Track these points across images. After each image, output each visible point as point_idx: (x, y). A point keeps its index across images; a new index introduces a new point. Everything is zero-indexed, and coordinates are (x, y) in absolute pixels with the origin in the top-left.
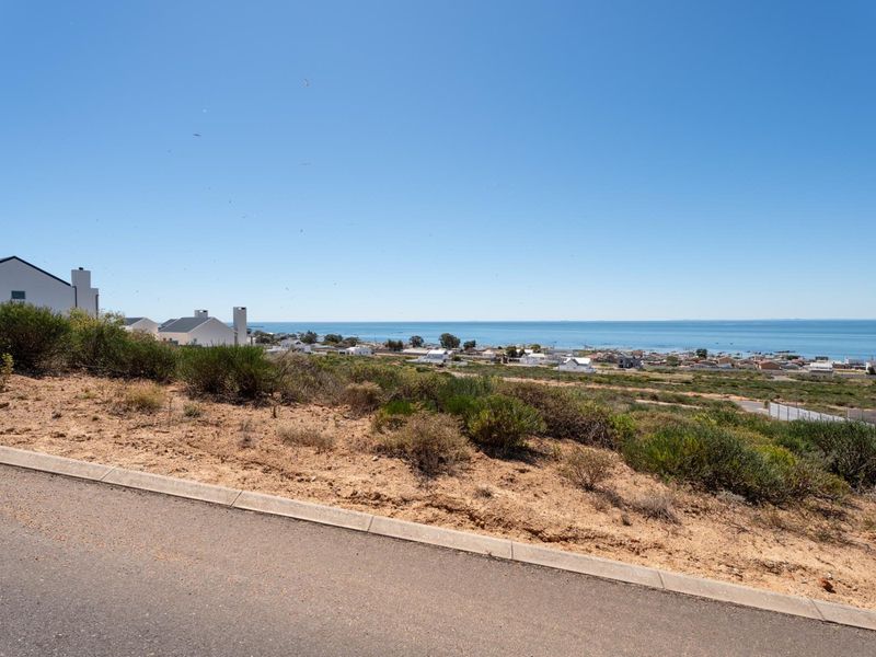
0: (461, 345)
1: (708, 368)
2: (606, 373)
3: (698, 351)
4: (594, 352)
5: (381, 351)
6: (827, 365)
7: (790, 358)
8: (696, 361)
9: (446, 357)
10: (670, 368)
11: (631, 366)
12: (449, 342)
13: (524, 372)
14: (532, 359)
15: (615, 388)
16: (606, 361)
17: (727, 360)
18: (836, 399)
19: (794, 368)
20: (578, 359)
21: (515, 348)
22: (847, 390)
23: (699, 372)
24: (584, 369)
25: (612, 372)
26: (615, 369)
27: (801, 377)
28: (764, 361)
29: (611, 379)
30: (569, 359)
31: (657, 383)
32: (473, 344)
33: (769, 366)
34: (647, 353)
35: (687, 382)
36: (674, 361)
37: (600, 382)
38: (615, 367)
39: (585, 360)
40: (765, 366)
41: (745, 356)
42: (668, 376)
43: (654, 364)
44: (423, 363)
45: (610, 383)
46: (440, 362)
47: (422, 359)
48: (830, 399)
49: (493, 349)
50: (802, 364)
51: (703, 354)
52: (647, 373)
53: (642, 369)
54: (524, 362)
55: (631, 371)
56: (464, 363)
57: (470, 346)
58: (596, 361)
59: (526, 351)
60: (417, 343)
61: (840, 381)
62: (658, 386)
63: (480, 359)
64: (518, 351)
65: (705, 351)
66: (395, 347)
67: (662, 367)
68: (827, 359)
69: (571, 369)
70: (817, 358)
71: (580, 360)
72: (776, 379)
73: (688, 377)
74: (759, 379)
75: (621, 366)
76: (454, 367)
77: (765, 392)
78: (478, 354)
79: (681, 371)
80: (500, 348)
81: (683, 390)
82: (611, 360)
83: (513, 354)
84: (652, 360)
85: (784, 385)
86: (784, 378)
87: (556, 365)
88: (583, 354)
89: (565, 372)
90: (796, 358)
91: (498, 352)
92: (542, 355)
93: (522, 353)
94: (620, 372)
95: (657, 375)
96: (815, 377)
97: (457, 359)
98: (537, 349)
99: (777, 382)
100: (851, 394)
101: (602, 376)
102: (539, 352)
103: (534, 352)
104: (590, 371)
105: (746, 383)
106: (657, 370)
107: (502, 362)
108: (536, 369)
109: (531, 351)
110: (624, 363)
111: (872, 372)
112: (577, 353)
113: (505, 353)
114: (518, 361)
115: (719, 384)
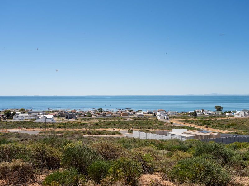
1: (103, 117)
2: (60, 122)
3: (99, 110)
4: (53, 112)
6: (142, 113)
7: (131, 111)
8: (98, 114)
10: (88, 118)
11: (72, 118)
14: (20, 117)
15: (68, 130)
16: (60, 116)
17: (110, 113)
18: (147, 126)
19: (132, 115)
20: (46, 116)
21: (10, 111)
22: (149, 122)
23: (100, 119)
24: (49, 121)
25: (64, 122)
26: (64, 120)
27: (134, 118)
28: (123, 113)
29: (65, 125)
30: (42, 116)
31: (84, 125)
33: (124, 115)
34: (78, 111)
35: (97, 124)
36: (89, 114)
37: (60, 127)
38: (64, 118)
39: (50, 116)
40: (123, 115)
41: (116, 111)
42: (88, 122)
43: (81, 116)
45: (65, 127)
50: (134, 113)
51: (100, 110)
52: (79, 121)
53: (76, 119)
54: (15, 119)
55: (72, 120)
58: (55, 116)
59: (17, 113)
61: (147, 119)
62: (86, 127)
64: (12, 113)
65: (101, 109)
67: (85, 117)
68: (141, 111)
69: (43, 121)
70: (139, 111)
71: (48, 116)
72: (128, 120)
73: (96, 121)
74: (122, 120)
75: (67, 118)
77: (125, 125)
79: (93, 119)
81: (96, 128)
82: (62, 115)
83: (8, 114)
84: (80, 114)
85: (131, 122)
86: (130, 119)
87: (35, 119)
88: (48, 113)
89: (40, 123)
90: (132, 111)
92: (27, 115)
93: (14, 114)
94: (67, 121)
95: (83, 122)
96: (139, 118)
98: (23, 111)
99: (128, 121)
100: (151, 124)
101: (60, 124)
102: (24, 113)
103: (21, 113)
104: (53, 121)
105: (118, 122)
106: (83, 119)
107: (2, 119)
108: (24, 122)
109: (20, 113)
110: (68, 117)
111: (155, 115)
112: (45, 113)
113: (3, 114)
114: (12, 119)
115: (109, 124)
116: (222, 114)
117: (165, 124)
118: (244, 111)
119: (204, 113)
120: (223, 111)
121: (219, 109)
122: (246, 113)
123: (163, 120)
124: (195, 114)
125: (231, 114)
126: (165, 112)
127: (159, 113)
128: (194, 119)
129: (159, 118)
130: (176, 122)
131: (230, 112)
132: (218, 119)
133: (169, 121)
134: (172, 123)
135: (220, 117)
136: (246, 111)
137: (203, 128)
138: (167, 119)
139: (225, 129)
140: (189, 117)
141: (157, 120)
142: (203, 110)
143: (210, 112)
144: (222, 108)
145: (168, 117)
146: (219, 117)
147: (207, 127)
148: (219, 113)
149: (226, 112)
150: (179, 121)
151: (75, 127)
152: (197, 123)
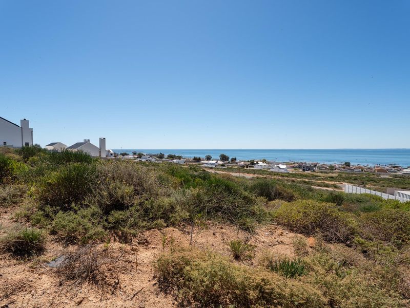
0: (230, 160)
1: (349, 171)
2: (294, 172)
3: (346, 163)
4: (293, 163)
5: (191, 162)
7: (394, 167)
8: (344, 168)
10: (329, 171)
11: (309, 170)
12: (224, 158)
14: (260, 166)
16: (298, 167)
17: (359, 168)
19: (395, 172)
20: (280, 166)
21: (254, 161)
23: (342, 173)
24: (283, 171)
25: (298, 173)
28: (379, 168)
33: (381, 171)
34: (320, 164)
36: (332, 168)
38: (301, 170)
40: (379, 171)
41: (370, 166)
42: (325, 175)
43: (322, 169)
47: (205, 165)
50: (399, 170)
51: (348, 164)
52: (315, 173)
53: (314, 171)
55: (308, 172)
57: (234, 160)
58: (292, 167)
59: (259, 162)
60: (208, 158)
63: (236, 166)
66: (198, 160)
67: (325, 170)
69: (277, 171)
70: (408, 167)
71: (282, 167)
72: (382, 177)
74: (372, 176)
75: (304, 170)
78: (236, 164)
79: (334, 173)
80: (248, 161)
82: (300, 167)
83: (252, 163)
84: (321, 167)
85: (384, 179)
86: (386, 176)
90: (397, 167)
91: (246, 163)
93: (257, 163)
94: (302, 173)
97: (223, 166)
101: (292, 174)
102: (265, 163)
104: (286, 172)
106: (322, 172)
108: (261, 170)
109: (262, 162)
110: (305, 168)
112: (285, 164)
113: (249, 163)
114: (254, 167)
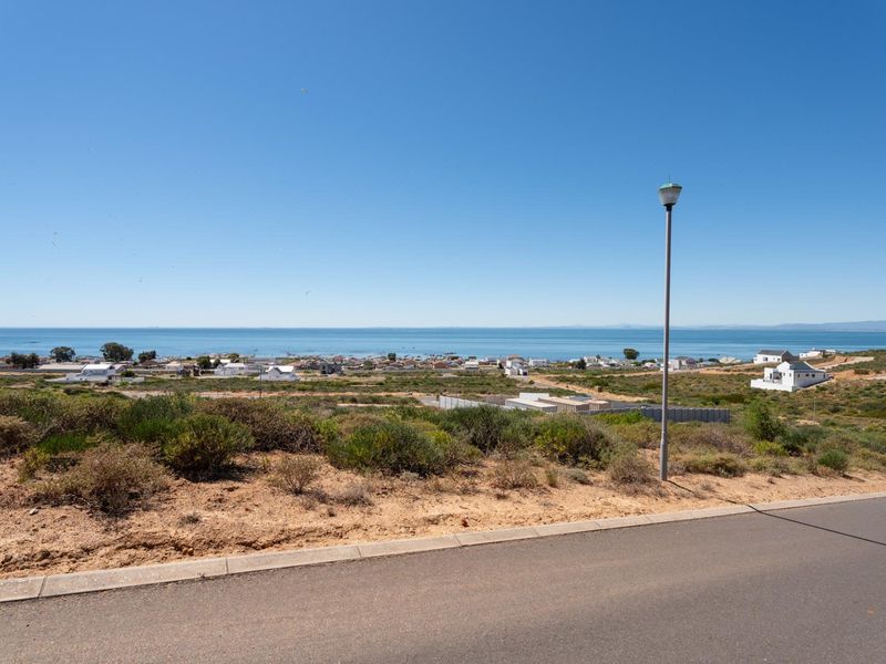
0: (135, 357)
1: (397, 370)
2: (309, 380)
3: (389, 355)
4: (298, 359)
6: (475, 363)
7: (453, 359)
8: (387, 364)
9: (112, 372)
10: (367, 372)
11: (333, 371)
12: (115, 353)
13: (220, 385)
14: (231, 368)
15: (319, 394)
16: (309, 368)
17: (411, 362)
18: (481, 388)
19: (455, 366)
20: (281, 368)
21: (209, 358)
22: (487, 381)
23: (390, 374)
24: (287, 377)
25: (315, 379)
26: (317, 376)
27: (458, 372)
28: (436, 362)
29: (314, 386)
30: (271, 368)
31: (356, 386)
32: (153, 355)
33: (440, 365)
34: (347, 359)
35: (381, 384)
36: (370, 365)
37: (304, 390)
38: (318, 373)
39: (288, 368)
40: (437, 366)
41: (424, 358)
42: (365, 380)
43: (353, 369)
44: (75, 383)
45: (313, 390)
46: (103, 379)
47: (73, 377)
48: (476, 389)
49: (180, 360)
50: (460, 363)
51: (392, 357)
52: (347, 378)
53: (342, 374)
54: (219, 374)
55: (333, 377)
56: (140, 379)
57: (148, 358)
58: (300, 368)
59: (222, 361)
60: (63, 355)
61: (483, 375)
62: (356, 389)
63: (162, 373)
64: (212, 361)
65: (394, 355)
67: (360, 371)
68: (475, 358)
69: (274, 378)
70: (470, 358)
72: (444, 376)
73: (381, 379)
74: (433, 376)
75: (324, 373)
76: (124, 384)
77: (438, 387)
78: (159, 367)
79: (376, 374)
80: (189, 359)
81: (377, 391)
82: (313, 367)
83: (205, 364)
84: (351, 364)
85: (449, 380)
86: (450, 375)
87: (257, 375)
88: (286, 362)
89: (267, 382)
90: (457, 358)
91: (187, 364)
92: (242, 365)
93: (217, 364)
94: (322, 379)
95: (356, 379)
96: (468, 372)
97: (130, 375)
98: (235, 358)
99: (445, 379)
100: (489, 384)
101: (305, 383)
102: (237, 362)
103: (232, 362)
104: (293, 379)
105: (424, 381)
106: (356, 375)
107: (192, 375)
108: (234, 380)
109: (229, 361)
110: (326, 370)
111: (501, 367)
112: (280, 361)
113: (196, 364)
114: (213, 373)
115: (405, 383)
116: (638, 365)
117: (518, 385)
118: (680, 359)
119: (602, 363)
120: (639, 360)
121: (631, 355)
122: (684, 363)
123: (516, 377)
124: (582, 365)
125: (655, 365)
126: (523, 362)
127: (509, 364)
128: (578, 376)
129: (508, 372)
130: (539, 381)
131: (653, 361)
132: (626, 375)
133: (527, 379)
134: (532, 383)
135: (632, 370)
136: (683, 358)
137: (594, 392)
138: (525, 374)
139: (636, 395)
140: (569, 372)
141: (504, 376)
142: (598, 357)
143: (613, 362)
144: (637, 353)
145: (526, 371)
146: (628, 371)
147: (600, 390)
148: (630, 363)
149: (644, 362)
150: (548, 378)
151: (334, 389)
152: (582, 382)
